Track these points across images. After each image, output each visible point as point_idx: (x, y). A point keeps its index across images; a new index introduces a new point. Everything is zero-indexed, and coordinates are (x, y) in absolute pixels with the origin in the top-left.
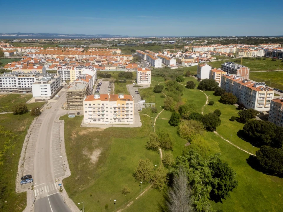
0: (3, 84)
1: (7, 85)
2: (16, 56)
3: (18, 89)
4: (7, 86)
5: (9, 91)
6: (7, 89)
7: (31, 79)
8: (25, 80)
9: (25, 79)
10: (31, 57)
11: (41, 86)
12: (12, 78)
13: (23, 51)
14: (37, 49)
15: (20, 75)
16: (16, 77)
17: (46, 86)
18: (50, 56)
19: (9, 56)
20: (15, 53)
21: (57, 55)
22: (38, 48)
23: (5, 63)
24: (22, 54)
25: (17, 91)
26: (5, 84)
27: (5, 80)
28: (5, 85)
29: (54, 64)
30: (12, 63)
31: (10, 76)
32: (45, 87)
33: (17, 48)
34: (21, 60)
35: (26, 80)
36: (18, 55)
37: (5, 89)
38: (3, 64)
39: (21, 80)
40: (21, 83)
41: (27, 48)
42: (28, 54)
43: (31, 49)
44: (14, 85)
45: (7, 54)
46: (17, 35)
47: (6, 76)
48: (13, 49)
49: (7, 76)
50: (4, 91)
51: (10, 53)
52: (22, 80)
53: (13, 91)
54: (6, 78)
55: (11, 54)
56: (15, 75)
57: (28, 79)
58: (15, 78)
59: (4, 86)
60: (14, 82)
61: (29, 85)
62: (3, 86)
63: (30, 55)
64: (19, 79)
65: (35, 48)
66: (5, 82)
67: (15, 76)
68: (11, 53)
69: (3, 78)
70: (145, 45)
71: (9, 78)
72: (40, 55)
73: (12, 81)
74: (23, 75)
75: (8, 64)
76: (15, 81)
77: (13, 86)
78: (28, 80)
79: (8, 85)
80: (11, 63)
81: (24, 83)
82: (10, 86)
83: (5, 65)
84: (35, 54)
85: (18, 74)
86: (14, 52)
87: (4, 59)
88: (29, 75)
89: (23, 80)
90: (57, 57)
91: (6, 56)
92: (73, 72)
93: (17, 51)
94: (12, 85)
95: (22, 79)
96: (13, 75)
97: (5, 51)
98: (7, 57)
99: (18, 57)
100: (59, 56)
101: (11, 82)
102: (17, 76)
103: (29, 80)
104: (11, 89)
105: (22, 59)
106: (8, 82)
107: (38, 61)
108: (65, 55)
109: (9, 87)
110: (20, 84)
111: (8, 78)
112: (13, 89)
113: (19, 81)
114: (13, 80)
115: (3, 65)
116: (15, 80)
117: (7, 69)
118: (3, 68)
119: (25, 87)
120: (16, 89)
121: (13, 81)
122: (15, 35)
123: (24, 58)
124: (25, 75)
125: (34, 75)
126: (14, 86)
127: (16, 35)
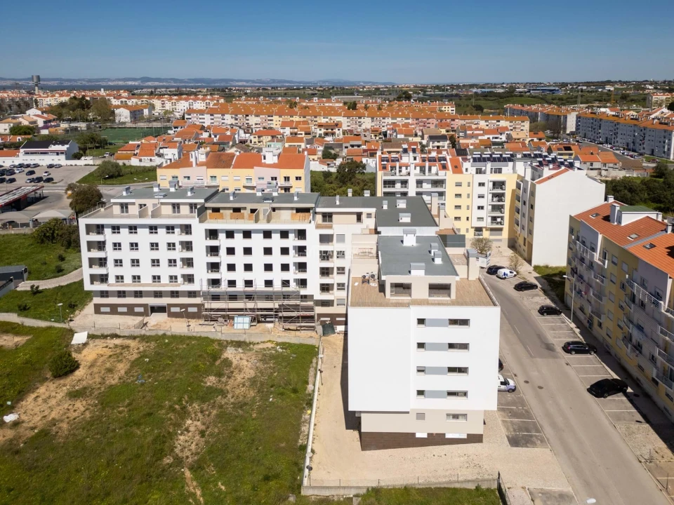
0: (110, 263)
1: (136, 271)
2: (149, 121)
3: (206, 295)
4: (136, 278)
5: (145, 306)
6: (138, 294)
7: (284, 234)
8: (247, 243)
9: (247, 234)
10: (198, 123)
11: (421, 321)
12: (170, 228)
13: (168, 106)
14: (208, 101)
15: (216, 210)
16: (194, 222)
17: (465, 322)
18: (258, 120)
19: (128, 119)
20: (146, 112)
21: (281, 116)
22: (212, 100)
23: (119, 142)
24: (166, 117)
25: (195, 310)
26: (127, 263)
27: (125, 237)
28: (127, 271)
29: (287, 145)
30: (143, 141)
31: (155, 214)
32: (457, 334)
33: (150, 99)
34: (169, 132)
35: (257, 242)
36: (157, 120)
37: (121, 294)
38: (111, 144)
39: (223, 242)
40: (224, 259)
41: (181, 99)
42: (189, 115)
43: (191, 101)
44: (179, 270)
45: (123, 115)
46: (142, 82)
47: (134, 210)
48: (140, 103)
49: (141, 215)
50: (114, 309)
51: (131, 112)
52: (230, 243)
53: (173, 310)
54: (133, 229)
55: (136, 114)
56: (185, 210)
57: (267, 234)
58: (187, 229)
59: (120, 278)
60: (178, 254)
61: (269, 276)
62: (112, 280)
63: (195, 119)
64: (213, 234)
65: (203, 100)
66: (126, 254)
67: (186, 216)
68: (135, 111)
69: (116, 229)
70: (486, 96)
71: (153, 229)
72: (228, 117)
73: (171, 246)
74: (237, 210)
75: (130, 142)
76: (188, 246)
77: (173, 278)
78: (268, 243)
79: (146, 272)
80: (138, 140)
81: (239, 259)
82: (156, 278)
83: (119, 148)
84: (212, 115)
85: (207, 200)
86: (142, 110)
87: (115, 128)
88: (274, 210)
89: (239, 242)
90: (284, 125)
91: (122, 120)
92: (458, 185)
93: (152, 107)
94: (164, 271)
95: (230, 234)
96: (176, 207)
97: (118, 107)
98: (124, 123)
99: (156, 125)
100: (288, 118)
101: (163, 254)
102: (201, 211)
103: (276, 242)
104: (158, 294)
105: (170, 128)
106: (145, 254)
107: (228, 133)
108: (304, 117)
109: (146, 284)
110: (214, 267)
111: (143, 226)
112: (175, 294)
113: (214, 250)
114: (178, 237)
115: (111, 147)
116: (186, 238)
117: (127, 162)
118: (112, 160)
119: (249, 283)
120: (192, 294)
121: (178, 247)
122: (137, 83)
123: (176, 125)
124: (250, 206)
125: (299, 210)
126: (180, 280)
127: (140, 81)
